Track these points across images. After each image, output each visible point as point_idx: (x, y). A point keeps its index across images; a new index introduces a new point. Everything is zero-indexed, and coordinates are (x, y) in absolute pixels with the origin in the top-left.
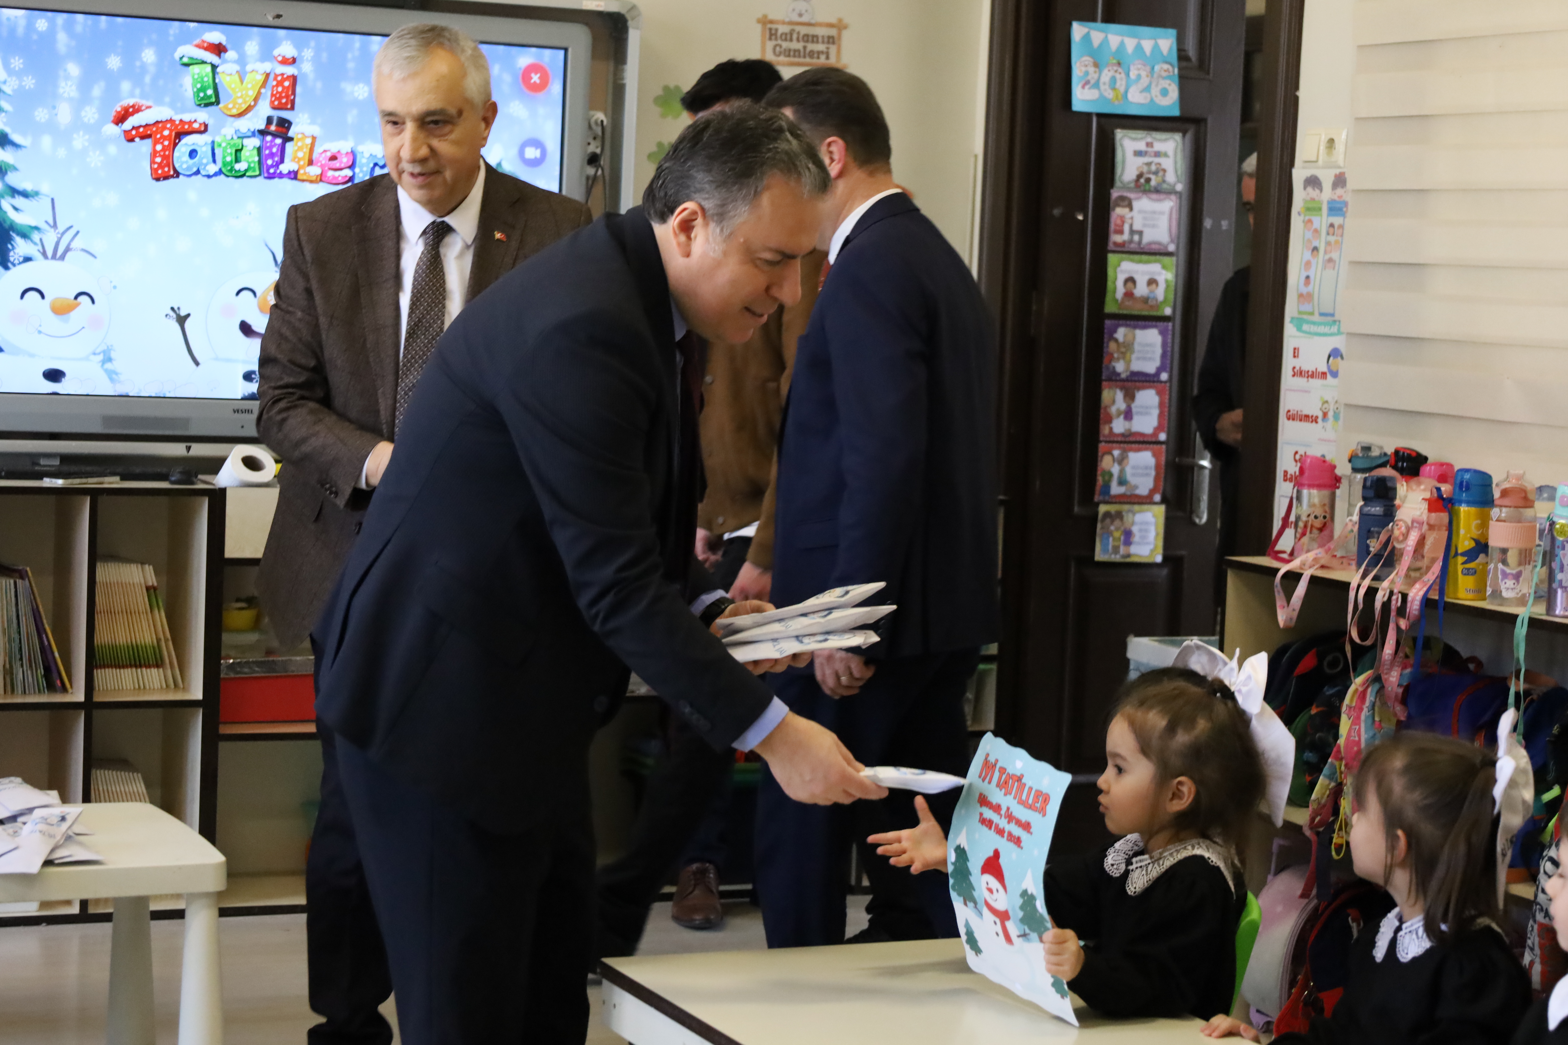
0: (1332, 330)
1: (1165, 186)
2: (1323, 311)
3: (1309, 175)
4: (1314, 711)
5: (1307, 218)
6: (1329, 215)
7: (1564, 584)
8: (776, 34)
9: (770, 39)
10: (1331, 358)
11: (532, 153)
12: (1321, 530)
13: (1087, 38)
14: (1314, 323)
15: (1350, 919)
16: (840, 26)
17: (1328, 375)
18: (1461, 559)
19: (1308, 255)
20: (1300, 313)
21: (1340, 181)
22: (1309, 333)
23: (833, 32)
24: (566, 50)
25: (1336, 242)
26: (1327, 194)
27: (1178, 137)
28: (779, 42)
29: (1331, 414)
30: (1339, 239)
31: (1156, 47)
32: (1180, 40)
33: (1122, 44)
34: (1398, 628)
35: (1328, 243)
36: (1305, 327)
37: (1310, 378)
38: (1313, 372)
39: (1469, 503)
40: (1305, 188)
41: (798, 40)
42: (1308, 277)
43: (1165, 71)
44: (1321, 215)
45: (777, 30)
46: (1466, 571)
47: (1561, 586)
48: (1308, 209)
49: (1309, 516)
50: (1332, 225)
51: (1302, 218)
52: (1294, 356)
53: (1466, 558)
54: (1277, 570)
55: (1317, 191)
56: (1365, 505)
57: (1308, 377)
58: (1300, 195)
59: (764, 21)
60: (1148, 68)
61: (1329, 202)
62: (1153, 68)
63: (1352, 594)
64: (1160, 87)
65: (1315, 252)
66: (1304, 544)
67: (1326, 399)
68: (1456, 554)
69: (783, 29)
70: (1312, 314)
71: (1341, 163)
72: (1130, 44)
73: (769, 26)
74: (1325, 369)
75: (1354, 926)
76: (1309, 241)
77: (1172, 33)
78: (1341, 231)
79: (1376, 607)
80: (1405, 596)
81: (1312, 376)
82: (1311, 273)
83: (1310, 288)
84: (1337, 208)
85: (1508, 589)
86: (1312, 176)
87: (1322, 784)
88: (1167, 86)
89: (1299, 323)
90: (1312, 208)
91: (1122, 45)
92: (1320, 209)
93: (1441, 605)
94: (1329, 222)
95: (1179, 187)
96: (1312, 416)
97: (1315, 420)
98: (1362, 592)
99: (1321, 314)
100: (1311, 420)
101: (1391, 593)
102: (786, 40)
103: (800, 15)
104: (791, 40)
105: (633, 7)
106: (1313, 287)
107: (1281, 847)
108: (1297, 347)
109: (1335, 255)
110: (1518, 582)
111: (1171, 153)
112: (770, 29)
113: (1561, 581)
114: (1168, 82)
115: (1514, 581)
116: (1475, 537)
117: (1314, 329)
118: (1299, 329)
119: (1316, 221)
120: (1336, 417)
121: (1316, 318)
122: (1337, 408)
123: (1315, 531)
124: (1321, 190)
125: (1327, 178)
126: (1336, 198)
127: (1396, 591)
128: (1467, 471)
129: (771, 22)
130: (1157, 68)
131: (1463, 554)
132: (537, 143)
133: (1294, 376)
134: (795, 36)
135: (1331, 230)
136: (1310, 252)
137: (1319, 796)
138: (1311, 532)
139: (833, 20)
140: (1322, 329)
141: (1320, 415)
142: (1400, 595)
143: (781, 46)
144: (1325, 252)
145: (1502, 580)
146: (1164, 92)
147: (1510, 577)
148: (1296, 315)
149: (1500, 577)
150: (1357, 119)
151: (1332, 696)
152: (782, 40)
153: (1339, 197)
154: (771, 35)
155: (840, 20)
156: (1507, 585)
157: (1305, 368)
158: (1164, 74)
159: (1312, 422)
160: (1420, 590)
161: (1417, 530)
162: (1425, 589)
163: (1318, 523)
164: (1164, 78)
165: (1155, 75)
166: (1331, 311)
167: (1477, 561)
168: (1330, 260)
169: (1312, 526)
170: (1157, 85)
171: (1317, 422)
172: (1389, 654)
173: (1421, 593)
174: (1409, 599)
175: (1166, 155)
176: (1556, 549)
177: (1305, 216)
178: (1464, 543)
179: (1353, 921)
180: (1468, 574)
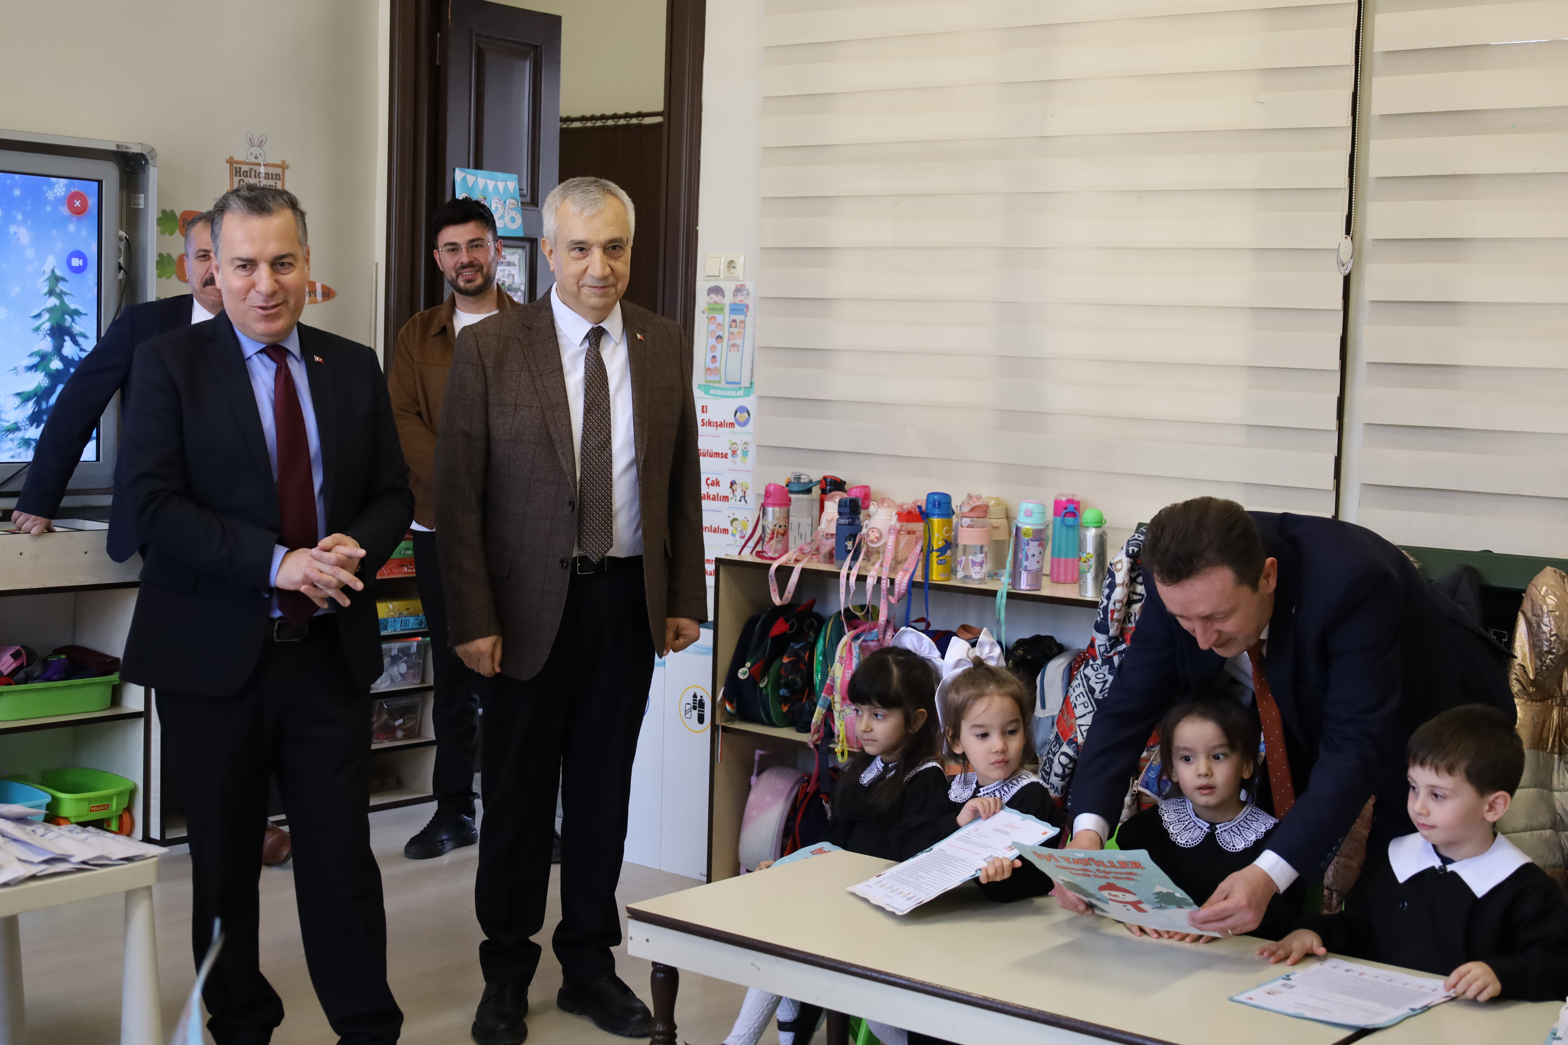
0: (738, 393)
1: (514, 286)
2: (728, 380)
3: (712, 286)
4: (785, 660)
5: (710, 315)
6: (730, 314)
7: (1028, 568)
8: (240, 172)
9: (236, 175)
10: (738, 414)
11: (76, 262)
12: (783, 535)
13: (464, 179)
14: (721, 389)
15: (823, 801)
16: (284, 167)
17: (736, 425)
18: (935, 554)
19: (713, 341)
20: (706, 381)
21: (738, 290)
22: (717, 396)
23: (279, 171)
24: (100, 182)
25: (739, 333)
26: (729, 299)
27: (520, 251)
28: (242, 178)
29: (739, 452)
30: (742, 331)
31: (506, 187)
32: (520, 182)
33: (486, 183)
34: (889, 602)
35: (731, 333)
36: (712, 391)
37: (718, 427)
38: (721, 423)
39: (939, 516)
40: (709, 295)
41: (255, 177)
42: (714, 357)
43: (512, 204)
44: (724, 314)
45: (240, 168)
46: (939, 562)
47: (1026, 570)
48: (711, 309)
49: (775, 525)
50: (734, 321)
51: (706, 315)
52: (703, 412)
53: (939, 553)
54: (770, 565)
55: (720, 297)
56: (840, 518)
57: (717, 426)
58: (702, 300)
59: (231, 161)
60: (502, 202)
61: (730, 305)
62: (505, 202)
63: (843, 580)
64: (510, 216)
65: (719, 339)
66: (772, 545)
67: (734, 442)
68: (933, 550)
69: (245, 168)
70: (719, 382)
71: (741, 277)
72: (491, 184)
73: (235, 165)
74: (733, 421)
75: (827, 806)
76: (713, 331)
77: (515, 176)
78: (743, 324)
79: (867, 588)
80: (892, 581)
81: (721, 425)
82: (717, 354)
83: (717, 365)
84: (738, 309)
85: (976, 572)
86: (715, 286)
87: (819, 712)
88: (514, 215)
89: (706, 389)
90: (715, 309)
91: (486, 186)
92: (722, 310)
93: (927, 586)
94: (731, 319)
95: (523, 288)
96: (722, 454)
97: (726, 456)
98: (853, 580)
99: (727, 383)
100: (721, 456)
101: (879, 580)
102: (247, 176)
103: (256, 158)
104: (251, 177)
105: (152, 150)
106: (720, 364)
107: (761, 756)
108: (705, 405)
109: (738, 342)
110: (982, 567)
111: (517, 263)
112: (236, 168)
113: (1026, 567)
114: (515, 212)
115: (979, 567)
116: (945, 539)
117: (720, 392)
118: (707, 392)
119: (719, 318)
120: (745, 453)
121: (723, 385)
122: (745, 448)
123: (780, 536)
124: (724, 297)
125: (729, 287)
126: (737, 302)
127: (884, 577)
128: (937, 494)
129: (237, 162)
130: (508, 202)
131: (938, 550)
132: (79, 254)
133: (703, 425)
134: (253, 173)
135: (734, 324)
136: (715, 339)
137: (817, 720)
138: (777, 537)
139: (279, 162)
140: (728, 393)
141: (730, 453)
142: (889, 580)
143: (244, 182)
144: (729, 339)
145: (972, 567)
146: (513, 220)
147: (978, 564)
148: (703, 383)
149: (970, 565)
150: (762, 248)
151: (799, 649)
152: (244, 176)
153: (740, 301)
154: (236, 172)
155: (283, 162)
156: (975, 571)
157: (713, 420)
158: (512, 207)
159: (722, 457)
160: (904, 576)
161: (893, 534)
162: (909, 575)
163: (781, 531)
164: (512, 210)
165: (507, 208)
166: (738, 381)
167: (946, 555)
168: (734, 345)
169: (778, 533)
170: (508, 215)
171: (726, 458)
172: (883, 620)
173: (907, 578)
174: (897, 582)
175: (514, 265)
176: (1023, 545)
177: (708, 314)
178: (937, 543)
179: (826, 803)
180: (941, 564)
